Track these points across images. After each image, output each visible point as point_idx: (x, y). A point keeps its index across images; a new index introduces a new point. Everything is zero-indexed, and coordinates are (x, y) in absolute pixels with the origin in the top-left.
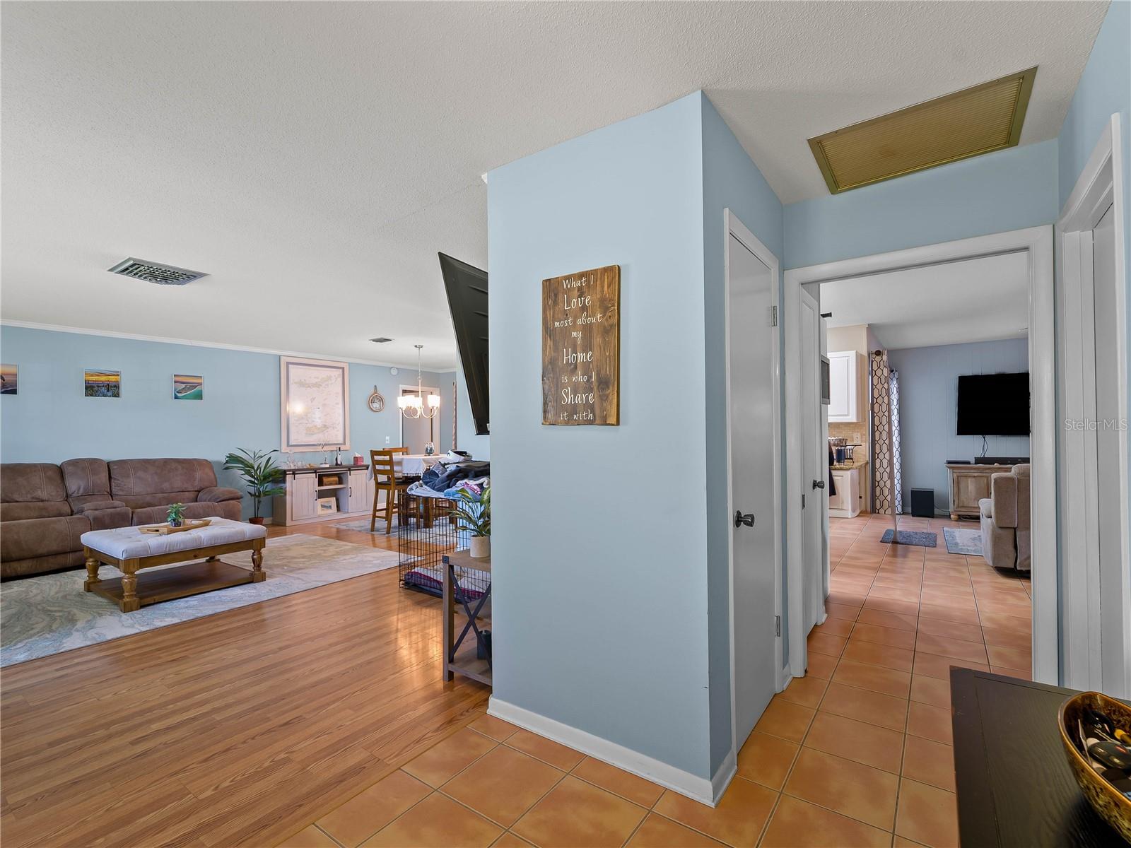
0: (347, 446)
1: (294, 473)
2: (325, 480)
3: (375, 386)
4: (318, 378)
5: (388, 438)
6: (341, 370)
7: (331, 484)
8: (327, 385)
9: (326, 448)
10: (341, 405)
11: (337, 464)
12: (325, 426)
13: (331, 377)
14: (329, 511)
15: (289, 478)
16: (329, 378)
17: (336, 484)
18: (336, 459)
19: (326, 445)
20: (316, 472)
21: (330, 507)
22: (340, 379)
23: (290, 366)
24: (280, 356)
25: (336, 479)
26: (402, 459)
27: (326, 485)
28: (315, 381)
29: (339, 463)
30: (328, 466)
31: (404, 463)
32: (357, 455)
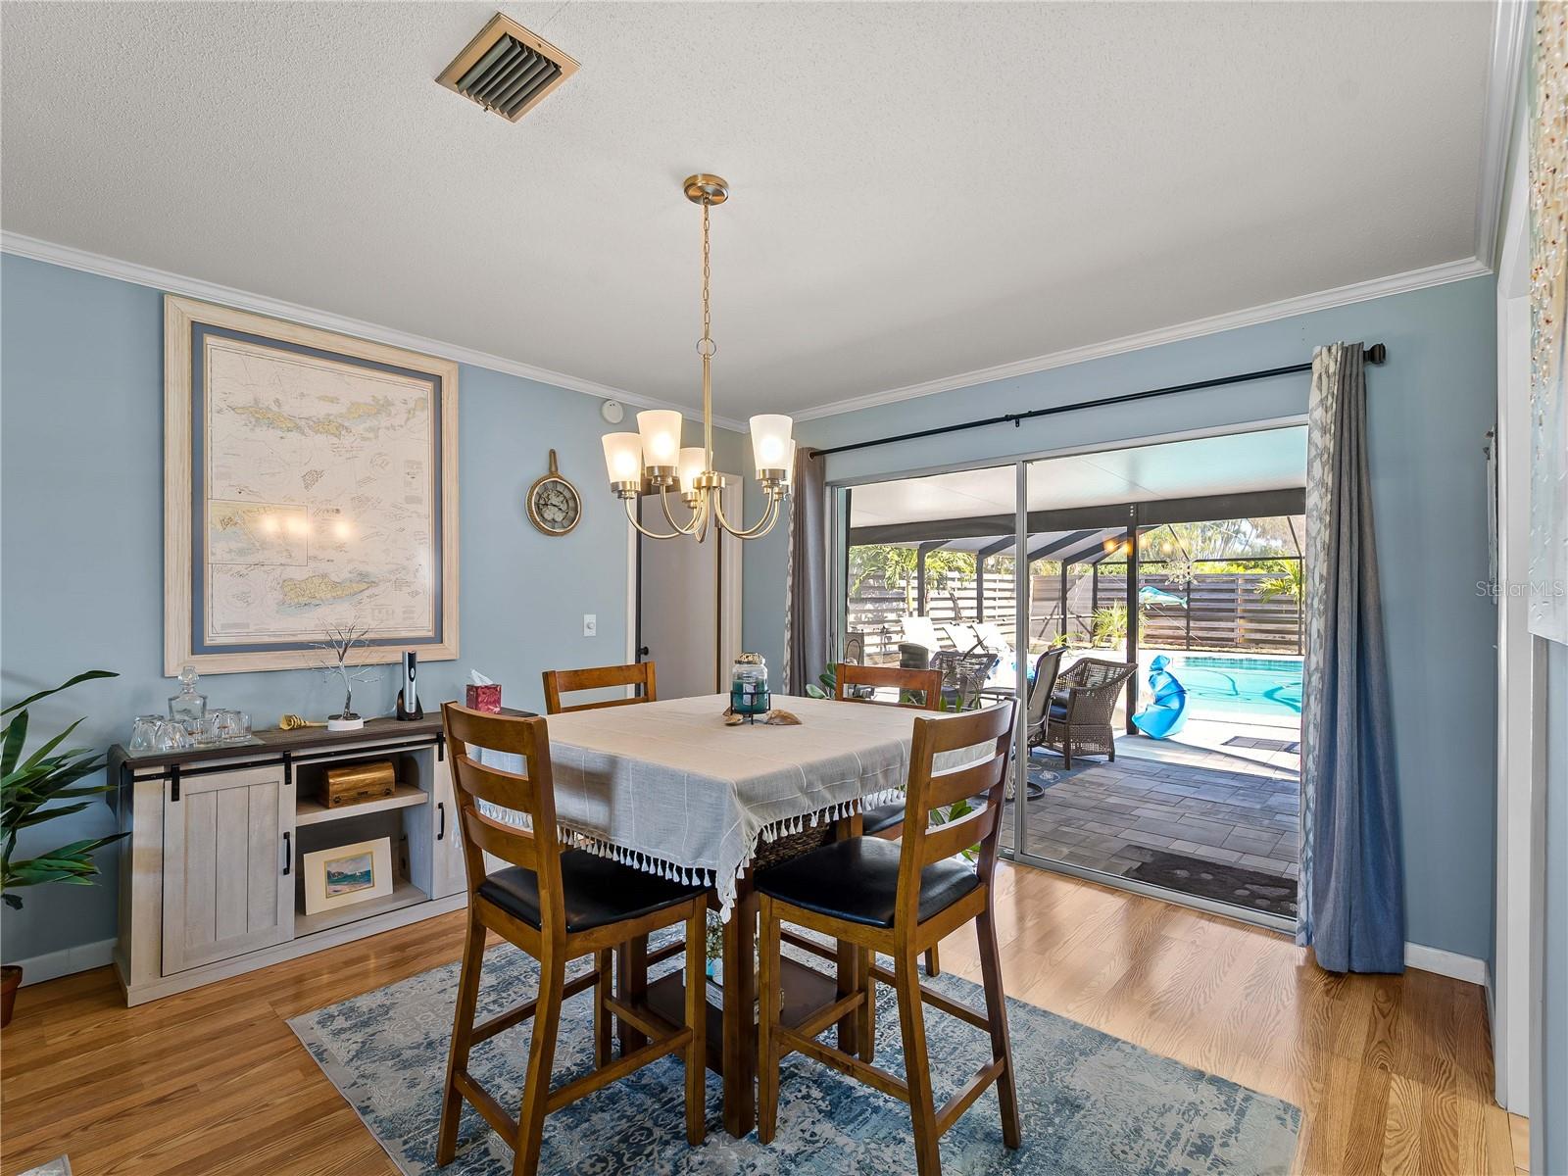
0: (451, 646)
1: (174, 769)
2: (338, 781)
3: (553, 453)
4: (334, 400)
5: (590, 619)
6: (429, 386)
7: (362, 795)
8: (375, 430)
9: (354, 656)
10: (427, 508)
11: (402, 715)
12: (363, 577)
13: (388, 403)
14: (363, 894)
15: (147, 796)
16: (383, 406)
17: (388, 794)
18: (401, 694)
19: (359, 644)
20: (287, 760)
21: (367, 877)
22: (426, 417)
23: (210, 340)
24: (161, 297)
25: (386, 773)
26: (613, 762)
27: (339, 803)
28: (320, 410)
29: (411, 708)
30: (356, 725)
31: (624, 786)
32: (480, 680)
